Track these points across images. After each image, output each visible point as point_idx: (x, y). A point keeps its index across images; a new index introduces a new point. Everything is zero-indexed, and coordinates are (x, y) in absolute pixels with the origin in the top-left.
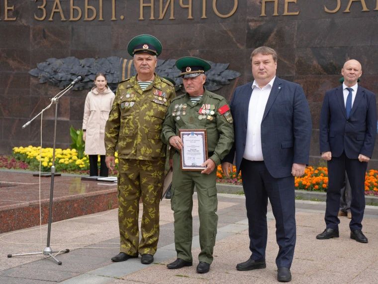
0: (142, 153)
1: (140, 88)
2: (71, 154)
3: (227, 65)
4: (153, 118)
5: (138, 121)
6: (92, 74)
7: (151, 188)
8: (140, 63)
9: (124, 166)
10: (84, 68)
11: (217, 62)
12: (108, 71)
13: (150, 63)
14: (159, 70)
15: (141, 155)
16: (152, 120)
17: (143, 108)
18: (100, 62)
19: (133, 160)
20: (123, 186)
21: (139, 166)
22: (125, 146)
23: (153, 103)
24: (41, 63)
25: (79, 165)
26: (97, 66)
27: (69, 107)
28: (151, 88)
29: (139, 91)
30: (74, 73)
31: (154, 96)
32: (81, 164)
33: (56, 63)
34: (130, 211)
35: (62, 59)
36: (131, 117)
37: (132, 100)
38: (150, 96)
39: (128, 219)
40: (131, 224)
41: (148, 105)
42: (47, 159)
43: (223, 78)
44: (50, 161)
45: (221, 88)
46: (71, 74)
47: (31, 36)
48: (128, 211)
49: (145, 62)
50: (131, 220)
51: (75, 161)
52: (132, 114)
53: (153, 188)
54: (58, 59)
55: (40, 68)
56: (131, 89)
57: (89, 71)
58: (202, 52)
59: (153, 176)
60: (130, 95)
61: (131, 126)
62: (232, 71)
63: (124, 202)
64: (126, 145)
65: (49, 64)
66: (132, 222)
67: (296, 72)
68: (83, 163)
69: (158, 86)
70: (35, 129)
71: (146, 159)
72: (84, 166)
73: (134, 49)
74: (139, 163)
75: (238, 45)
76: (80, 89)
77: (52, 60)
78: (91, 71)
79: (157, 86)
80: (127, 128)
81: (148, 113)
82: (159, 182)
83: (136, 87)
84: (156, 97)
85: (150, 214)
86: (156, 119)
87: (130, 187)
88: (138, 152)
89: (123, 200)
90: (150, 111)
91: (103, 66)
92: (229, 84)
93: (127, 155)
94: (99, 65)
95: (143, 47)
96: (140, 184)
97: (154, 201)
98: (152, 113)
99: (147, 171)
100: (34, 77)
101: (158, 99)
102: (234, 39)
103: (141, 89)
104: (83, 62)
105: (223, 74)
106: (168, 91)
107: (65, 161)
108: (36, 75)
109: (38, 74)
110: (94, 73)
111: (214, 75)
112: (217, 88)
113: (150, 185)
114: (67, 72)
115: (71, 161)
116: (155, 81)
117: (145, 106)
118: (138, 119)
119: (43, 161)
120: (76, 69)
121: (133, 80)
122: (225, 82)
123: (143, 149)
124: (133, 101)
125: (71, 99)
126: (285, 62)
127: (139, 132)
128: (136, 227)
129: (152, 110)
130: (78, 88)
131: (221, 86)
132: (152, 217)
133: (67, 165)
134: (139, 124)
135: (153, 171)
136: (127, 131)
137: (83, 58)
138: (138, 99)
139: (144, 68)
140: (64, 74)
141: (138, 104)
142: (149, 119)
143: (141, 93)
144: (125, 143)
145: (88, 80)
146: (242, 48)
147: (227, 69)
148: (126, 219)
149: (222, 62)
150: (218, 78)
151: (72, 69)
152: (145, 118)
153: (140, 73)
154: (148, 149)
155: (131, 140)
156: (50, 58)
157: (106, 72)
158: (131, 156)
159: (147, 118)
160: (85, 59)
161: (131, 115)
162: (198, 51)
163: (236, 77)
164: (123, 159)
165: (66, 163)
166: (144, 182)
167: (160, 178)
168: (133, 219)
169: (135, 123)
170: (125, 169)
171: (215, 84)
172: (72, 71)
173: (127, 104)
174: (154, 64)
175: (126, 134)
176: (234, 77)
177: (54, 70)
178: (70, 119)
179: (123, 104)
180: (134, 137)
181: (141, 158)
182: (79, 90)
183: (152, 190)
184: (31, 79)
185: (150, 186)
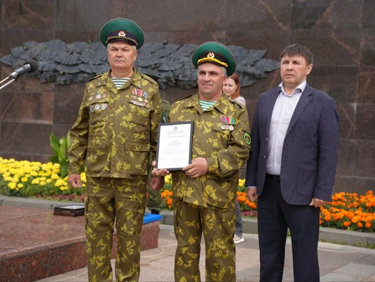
0: (118, 168)
1: (114, 86)
2: (51, 170)
3: (263, 52)
4: (132, 124)
5: (112, 128)
6: (83, 63)
7: (129, 215)
8: (114, 54)
9: (95, 188)
10: (72, 55)
11: (251, 49)
12: (104, 59)
13: (126, 54)
14: (171, 58)
15: (116, 171)
16: (131, 127)
17: (118, 111)
18: (94, 48)
19: (105, 178)
20: (92, 214)
21: (113, 187)
22: (95, 161)
23: (131, 105)
24: (16, 48)
25: (60, 186)
26: (90, 53)
27: (53, 107)
28: (127, 86)
29: (113, 90)
30: (59, 61)
31: (133, 96)
32: (64, 186)
33: (36, 48)
34: (101, 246)
35: (43, 43)
36: (104, 123)
37: (104, 101)
38: (127, 96)
39: (98, 257)
40: (102, 264)
41: (124, 107)
42: (16, 179)
43: (258, 69)
44: (20, 182)
45: (254, 83)
46: (55, 62)
47: (3, 11)
48: (97, 246)
49: (120, 53)
50: (101, 258)
51: (56, 180)
52: (104, 119)
53: (131, 215)
54: (39, 42)
55: (16, 55)
56: (102, 87)
57: (79, 60)
58: (229, 34)
59: (132, 200)
60: (102, 95)
61: (104, 135)
62: (271, 60)
63: (92, 234)
64: (97, 159)
65: (27, 49)
66: (102, 261)
67: (361, 61)
68: (66, 184)
69: (138, 84)
70: (7, 135)
71: (123, 176)
72: (66, 188)
73: (108, 37)
74: (114, 183)
75: (280, 24)
76: (68, 83)
77: (31, 44)
78: (82, 59)
79: (136, 84)
80: (97, 138)
81: (125, 118)
82: (139, 208)
83: (108, 85)
84: (135, 97)
85: (127, 249)
86: (135, 125)
87: (102, 215)
88: (112, 168)
89: (92, 232)
90: (127, 115)
91: (97, 52)
92: (265, 78)
93: (98, 172)
94: (92, 52)
95: (119, 35)
96: (114, 210)
97: (132, 232)
98: (129, 117)
99: (124, 192)
100: (6, 65)
101: (137, 100)
102: (274, 16)
103: (115, 88)
104: (71, 46)
105: (258, 64)
106: (151, 90)
107: (40, 181)
108: (9, 64)
109: (12, 62)
110: (86, 62)
111: (246, 65)
112: (250, 83)
113: (127, 211)
114: (50, 59)
115: (49, 181)
116: (133, 77)
117: (121, 109)
118: (112, 126)
119: (10, 181)
120: (63, 56)
121: (106, 77)
122: (260, 75)
123: (119, 165)
124: (105, 103)
125: (56, 95)
126: (347, 47)
127: (114, 143)
128: (108, 268)
129: (130, 115)
130: (65, 81)
131: (256, 81)
132: (130, 254)
133: (43, 186)
134: (113, 132)
135: (132, 193)
136: (98, 142)
137: (71, 42)
138: (112, 101)
139: (119, 61)
140: (47, 63)
141: (111, 106)
142: (127, 126)
143: (116, 93)
144: (96, 157)
145: (78, 71)
146: (285, 28)
147: (263, 57)
148: (94, 257)
149: (256, 48)
150: (250, 70)
151: (57, 55)
152: (121, 124)
153: (114, 67)
154: (125, 164)
155: (102, 153)
156: (28, 41)
157: (102, 60)
158: (104, 173)
159: (124, 124)
160: (74, 43)
161: (103, 121)
162: (224, 32)
163: (276, 68)
164: (92, 178)
165: (43, 183)
166: (120, 207)
167: (141, 202)
168: (105, 257)
169: (108, 131)
170: (95, 192)
171: (247, 77)
172: (57, 59)
173: (97, 107)
174: (132, 57)
175: (97, 145)
176: (273, 68)
177: (33, 57)
178: (54, 122)
179: (92, 106)
180: (107, 149)
181: (116, 175)
182: (65, 84)
183: (131, 217)
184: (4, 68)
185: (127, 213)
